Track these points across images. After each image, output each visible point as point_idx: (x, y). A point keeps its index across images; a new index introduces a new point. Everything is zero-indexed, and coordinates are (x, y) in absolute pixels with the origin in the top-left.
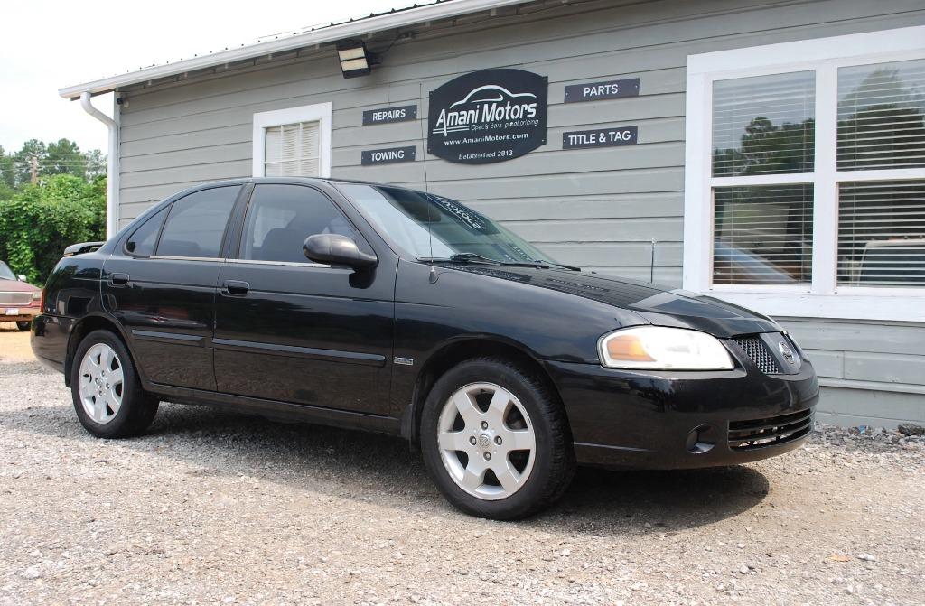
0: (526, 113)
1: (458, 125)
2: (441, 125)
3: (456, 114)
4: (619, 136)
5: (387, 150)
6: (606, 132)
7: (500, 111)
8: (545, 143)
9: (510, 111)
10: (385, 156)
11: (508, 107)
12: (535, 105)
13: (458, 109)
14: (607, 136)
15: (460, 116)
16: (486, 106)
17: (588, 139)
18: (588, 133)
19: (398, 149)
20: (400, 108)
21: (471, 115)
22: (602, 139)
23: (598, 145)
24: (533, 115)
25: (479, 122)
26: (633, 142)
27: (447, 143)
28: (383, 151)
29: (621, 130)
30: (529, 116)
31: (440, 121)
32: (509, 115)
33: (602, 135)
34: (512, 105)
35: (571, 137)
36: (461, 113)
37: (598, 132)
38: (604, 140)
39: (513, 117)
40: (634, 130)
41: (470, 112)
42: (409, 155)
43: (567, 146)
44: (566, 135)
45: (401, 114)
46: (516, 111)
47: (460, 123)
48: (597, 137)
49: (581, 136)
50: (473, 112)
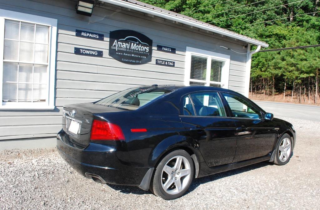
0: (146, 50)
1: (122, 48)
2: (115, 46)
3: (121, 43)
4: (171, 64)
5: (89, 50)
6: (168, 62)
7: (137, 47)
8: (151, 61)
9: (141, 48)
10: (88, 52)
11: (140, 46)
12: (148, 48)
13: (122, 41)
14: (168, 63)
15: (123, 44)
16: (132, 44)
17: (163, 63)
18: (163, 61)
19: (95, 51)
20: (96, 34)
21: (127, 45)
22: (166, 63)
23: (165, 65)
24: (148, 51)
25: (130, 49)
26: (173, 66)
27: (117, 53)
28: (87, 50)
29: (171, 62)
30: (146, 51)
31: (114, 44)
32: (140, 49)
33: (166, 62)
34: (141, 46)
35: (158, 61)
36: (123, 43)
37: (165, 61)
38: (167, 64)
39: (141, 50)
40: (174, 63)
41: (126, 44)
42: (100, 54)
43: (157, 63)
44: (157, 60)
45: (96, 36)
46: (142, 49)
47: (123, 47)
48: (165, 63)
49: (161, 61)
50: (128, 44)
